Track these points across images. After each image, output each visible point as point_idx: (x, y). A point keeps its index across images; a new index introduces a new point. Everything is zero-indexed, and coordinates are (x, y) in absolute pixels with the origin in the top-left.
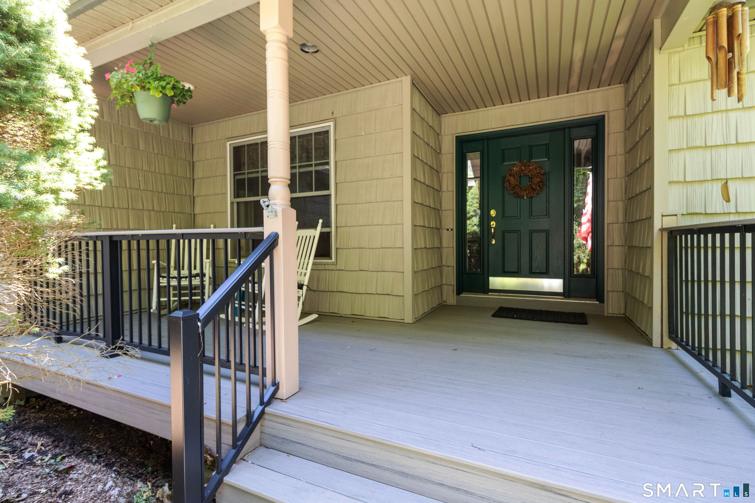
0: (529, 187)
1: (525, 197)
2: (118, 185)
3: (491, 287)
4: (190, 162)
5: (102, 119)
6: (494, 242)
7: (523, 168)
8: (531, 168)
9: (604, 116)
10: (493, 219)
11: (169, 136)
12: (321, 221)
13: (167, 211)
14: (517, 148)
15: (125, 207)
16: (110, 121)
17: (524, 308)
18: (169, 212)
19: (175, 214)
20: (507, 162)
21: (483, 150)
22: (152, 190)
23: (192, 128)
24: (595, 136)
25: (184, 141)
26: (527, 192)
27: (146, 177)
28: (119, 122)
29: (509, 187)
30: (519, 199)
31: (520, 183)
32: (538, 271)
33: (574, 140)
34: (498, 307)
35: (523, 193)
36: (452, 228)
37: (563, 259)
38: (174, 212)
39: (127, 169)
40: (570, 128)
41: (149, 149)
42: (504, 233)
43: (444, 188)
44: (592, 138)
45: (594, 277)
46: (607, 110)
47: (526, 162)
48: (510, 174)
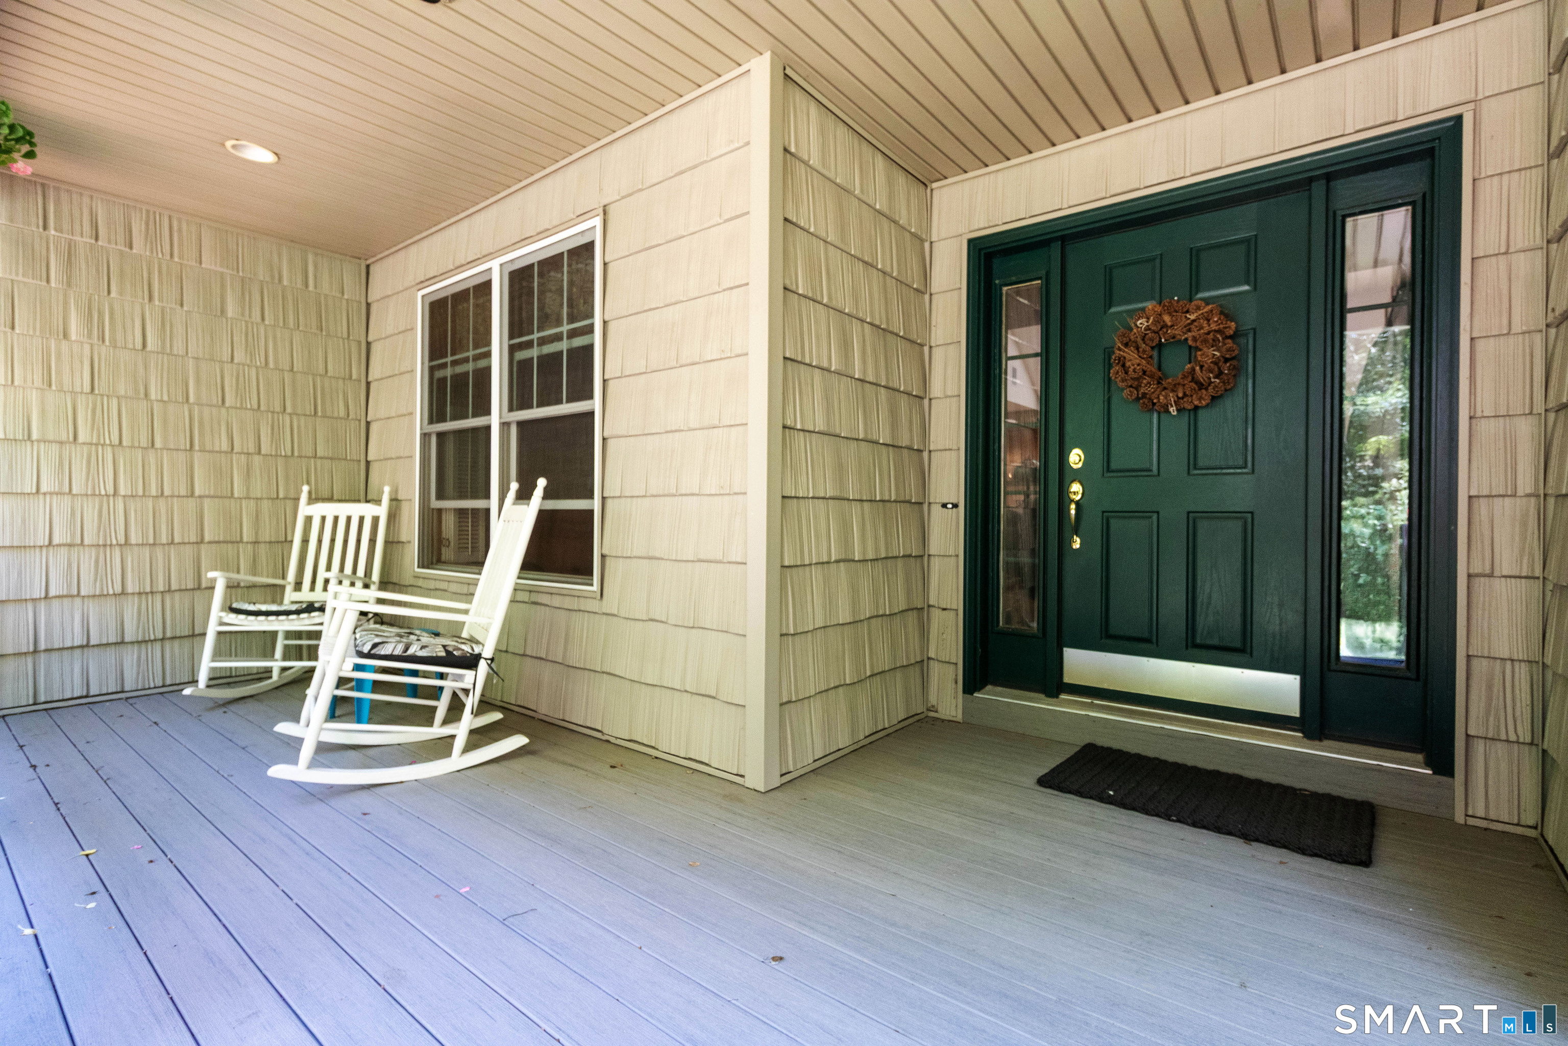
0: (1184, 377)
1: (1173, 410)
2: (165, 398)
3: (1066, 679)
4: (359, 342)
5: (127, 250)
6: (1077, 544)
7: (1167, 319)
8: (1192, 317)
9: (1459, 119)
10: (1077, 475)
11: (307, 286)
12: (542, 482)
13: (296, 454)
14: (1152, 260)
15: (182, 447)
16: (148, 253)
17: (1163, 757)
18: (300, 457)
19: (319, 462)
20: (1119, 305)
21: (1048, 274)
22: (256, 407)
23: (368, 267)
24: (1424, 195)
25: (346, 297)
26: (1180, 395)
27: (241, 379)
28: (172, 255)
29: (1123, 380)
30: (1155, 416)
31: (1160, 369)
32: (1215, 641)
33: (1344, 217)
34: (1083, 744)
35: (1166, 397)
36: (955, 501)
37: (1302, 609)
38: (315, 457)
39: (191, 363)
40: (1329, 178)
41: (250, 317)
42: (1107, 518)
43: (936, 389)
44: (1413, 203)
45: (1418, 679)
46: (1472, 96)
47: (1178, 301)
48: (1125, 340)
